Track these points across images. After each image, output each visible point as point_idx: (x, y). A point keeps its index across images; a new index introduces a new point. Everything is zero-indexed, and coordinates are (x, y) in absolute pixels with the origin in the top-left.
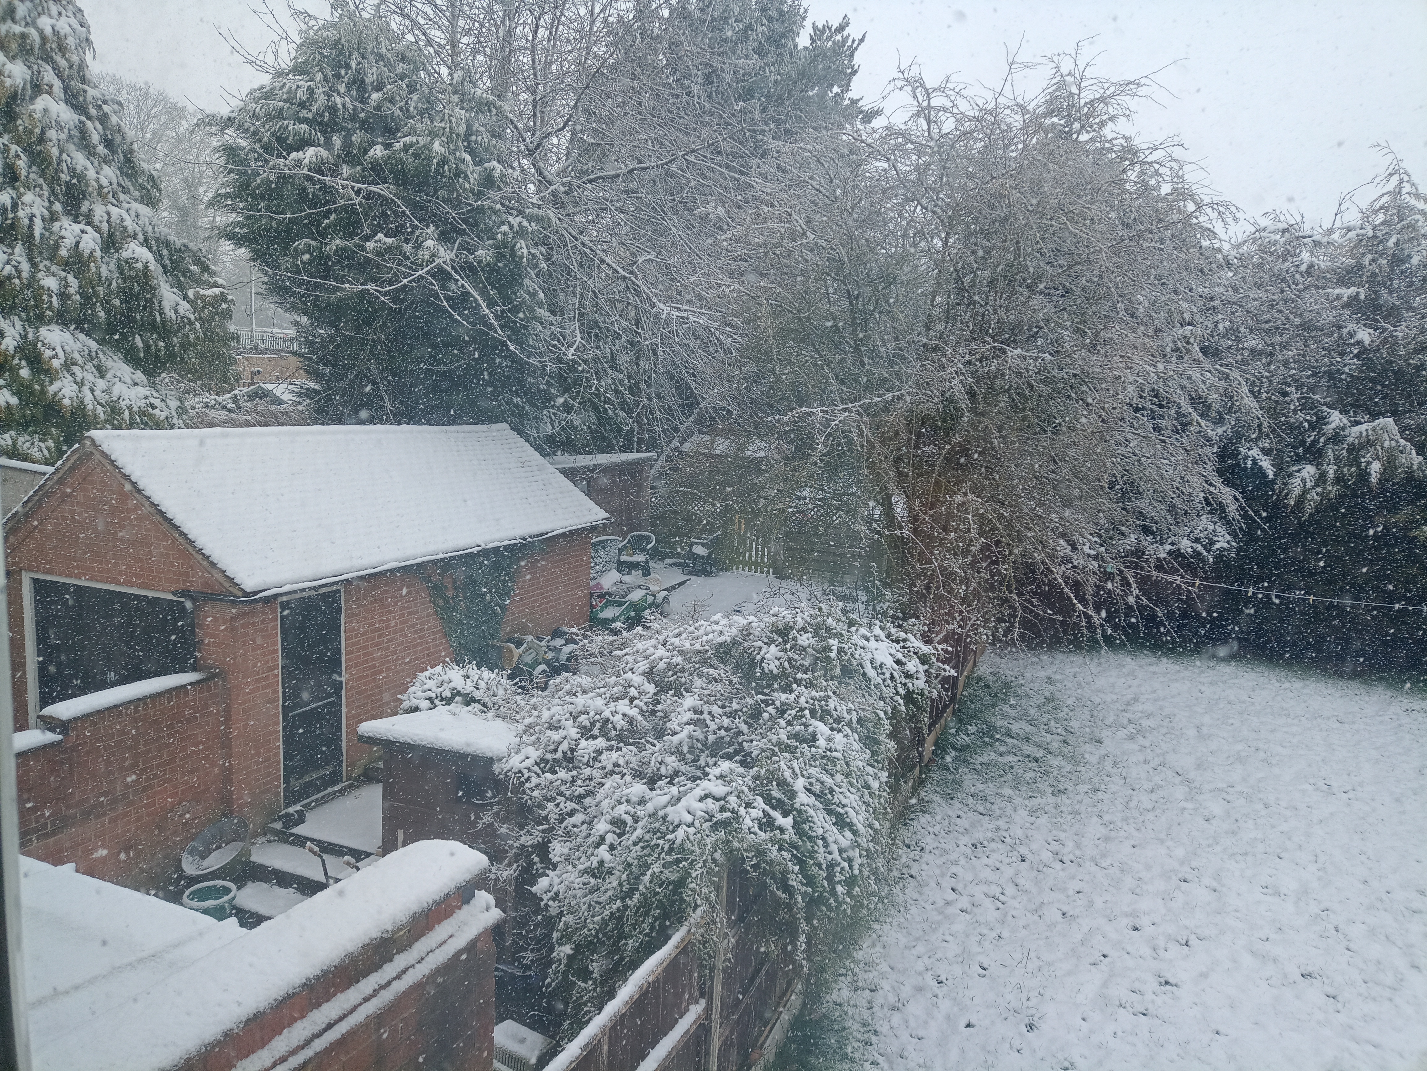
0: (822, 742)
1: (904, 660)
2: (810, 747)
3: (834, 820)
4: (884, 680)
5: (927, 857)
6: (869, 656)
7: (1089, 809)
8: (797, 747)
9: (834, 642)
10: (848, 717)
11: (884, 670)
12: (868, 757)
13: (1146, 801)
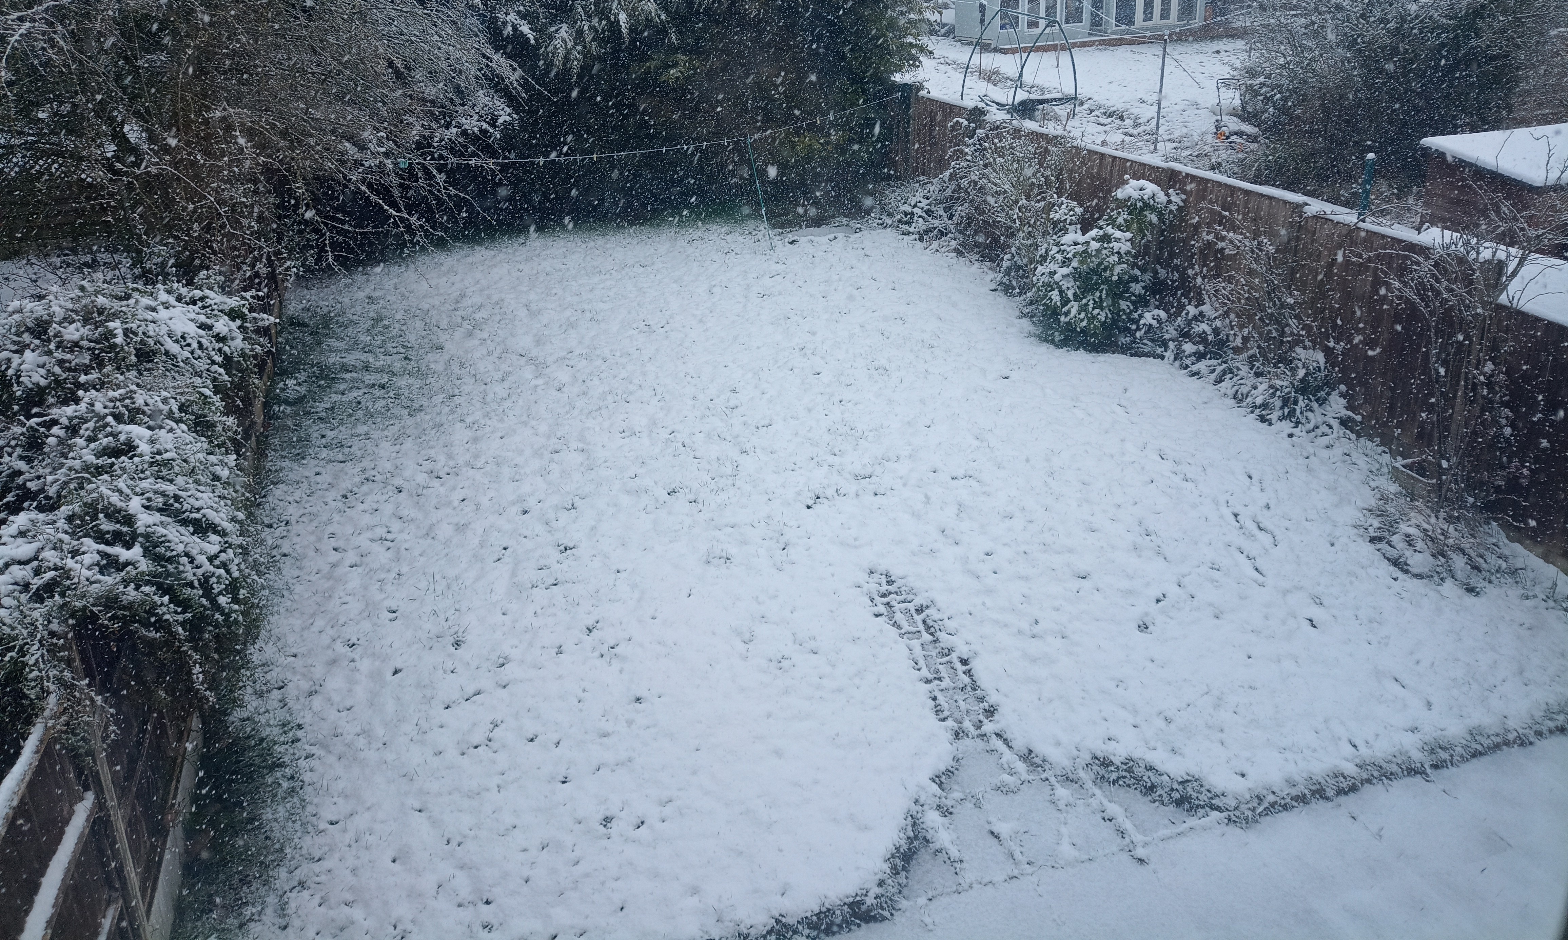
0: (144, 448)
1: (209, 321)
2: (131, 458)
3: (191, 529)
4: (192, 353)
5: (295, 528)
6: (164, 330)
7: (450, 417)
8: (113, 464)
9: (115, 325)
10: (166, 408)
11: (189, 341)
12: (205, 446)
13: (500, 390)
